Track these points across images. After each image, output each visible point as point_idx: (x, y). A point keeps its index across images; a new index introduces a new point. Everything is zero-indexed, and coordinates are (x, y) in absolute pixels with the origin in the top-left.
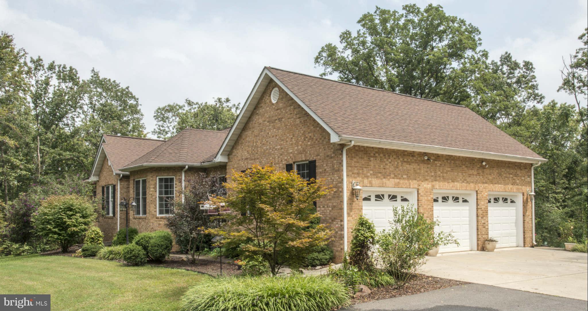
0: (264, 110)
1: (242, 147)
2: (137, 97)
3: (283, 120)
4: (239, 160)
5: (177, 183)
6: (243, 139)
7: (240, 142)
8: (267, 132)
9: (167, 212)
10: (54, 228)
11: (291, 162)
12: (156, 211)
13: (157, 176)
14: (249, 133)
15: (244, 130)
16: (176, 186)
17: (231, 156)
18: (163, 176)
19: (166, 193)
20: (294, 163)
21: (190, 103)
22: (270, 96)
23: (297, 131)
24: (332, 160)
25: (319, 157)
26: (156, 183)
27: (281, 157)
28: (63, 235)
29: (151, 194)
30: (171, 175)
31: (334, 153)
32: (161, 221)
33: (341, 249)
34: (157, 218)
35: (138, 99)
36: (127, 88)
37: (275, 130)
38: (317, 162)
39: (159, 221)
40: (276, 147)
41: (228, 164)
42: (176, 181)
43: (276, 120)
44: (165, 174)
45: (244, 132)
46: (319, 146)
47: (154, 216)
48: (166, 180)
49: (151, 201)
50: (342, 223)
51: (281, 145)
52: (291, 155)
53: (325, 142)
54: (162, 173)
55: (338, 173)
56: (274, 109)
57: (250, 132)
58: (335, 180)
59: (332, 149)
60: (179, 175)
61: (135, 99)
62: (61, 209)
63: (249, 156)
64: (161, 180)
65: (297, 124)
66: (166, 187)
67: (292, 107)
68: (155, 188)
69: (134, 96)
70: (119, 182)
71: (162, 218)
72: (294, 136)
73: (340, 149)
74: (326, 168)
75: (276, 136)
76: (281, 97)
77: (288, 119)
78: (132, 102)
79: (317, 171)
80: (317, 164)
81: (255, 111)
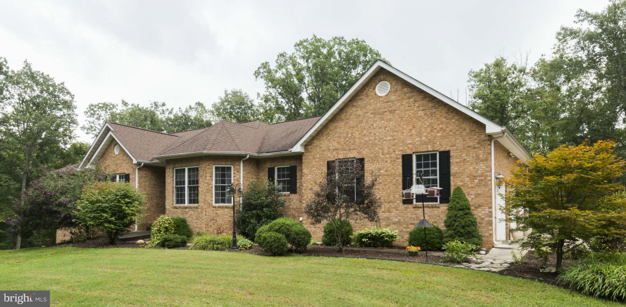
0: (365, 102)
1: (329, 138)
2: (72, 93)
3: (397, 112)
4: (324, 151)
5: (236, 172)
6: (331, 131)
7: (325, 133)
8: (370, 123)
9: (223, 201)
10: (111, 217)
11: (409, 152)
12: (212, 200)
13: (214, 165)
14: (341, 124)
15: (332, 121)
16: (235, 175)
17: (309, 147)
18: (220, 165)
19: (223, 182)
20: (414, 153)
21: (125, 104)
22: (374, 89)
23: (420, 122)
24: (476, 150)
25: (454, 148)
26: (212, 172)
27: (394, 147)
28: (118, 224)
29: (208, 183)
30: (229, 164)
31: (478, 143)
32: (218, 210)
33: (490, 234)
34: (214, 207)
35: (74, 96)
36: (63, 84)
37: (383, 122)
38: (451, 152)
39: (216, 210)
40: (385, 138)
41: (306, 154)
42: (234, 170)
43: (386, 112)
44: (223, 163)
45: (332, 123)
46: (455, 137)
47: (210, 205)
48: (223, 169)
49: (208, 189)
50: (491, 210)
51: (393, 137)
52: (410, 146)
53: (464, 134)
54: (220, 162)
55: (485, 162)
56: (383, 101)
57: (343, 123)
58: (480, 169)
59: (475, 140)
60: (238, 164)
61: (71, 95)
62: (118, 196)
63: (341, 147)
64: (217, 168)
65: (420, 117)
66: (223, 176)
67: (412, 100)
68: (211, 176)
69: (70, 92)
70: (137, 170)
71: (219, 207)
72: (414, 128)
73: (489, 140)
74: (466, 157)
75: (386, 127)
76: (393, 90)
77: (406, 111)
78: (67, 98)
79: (451, 161)
80: (451, 154)
81: (350, 103)
